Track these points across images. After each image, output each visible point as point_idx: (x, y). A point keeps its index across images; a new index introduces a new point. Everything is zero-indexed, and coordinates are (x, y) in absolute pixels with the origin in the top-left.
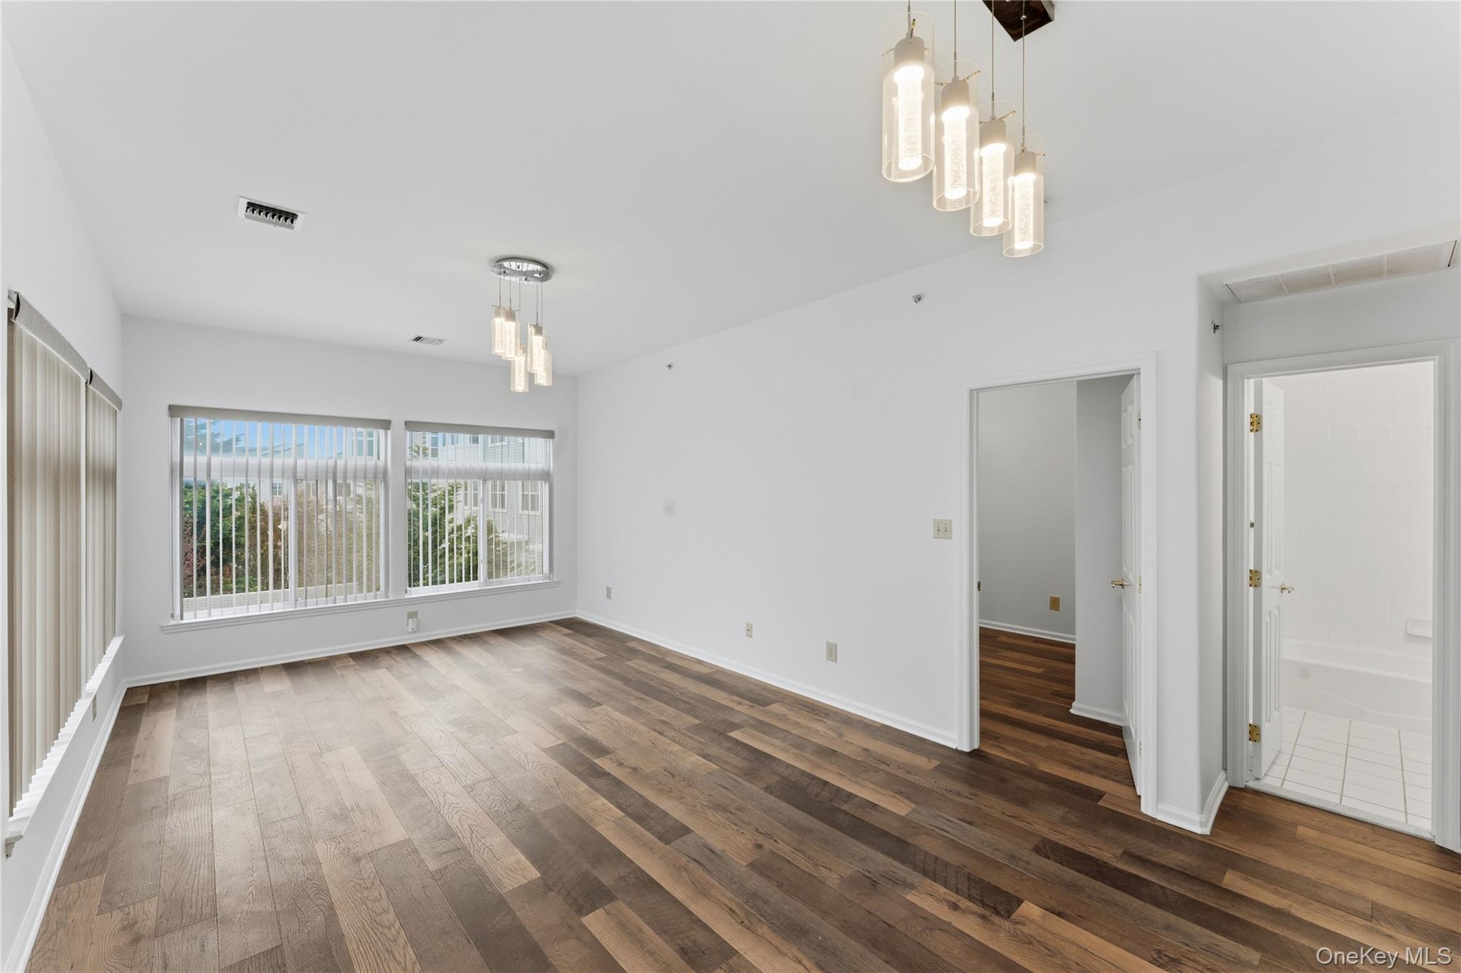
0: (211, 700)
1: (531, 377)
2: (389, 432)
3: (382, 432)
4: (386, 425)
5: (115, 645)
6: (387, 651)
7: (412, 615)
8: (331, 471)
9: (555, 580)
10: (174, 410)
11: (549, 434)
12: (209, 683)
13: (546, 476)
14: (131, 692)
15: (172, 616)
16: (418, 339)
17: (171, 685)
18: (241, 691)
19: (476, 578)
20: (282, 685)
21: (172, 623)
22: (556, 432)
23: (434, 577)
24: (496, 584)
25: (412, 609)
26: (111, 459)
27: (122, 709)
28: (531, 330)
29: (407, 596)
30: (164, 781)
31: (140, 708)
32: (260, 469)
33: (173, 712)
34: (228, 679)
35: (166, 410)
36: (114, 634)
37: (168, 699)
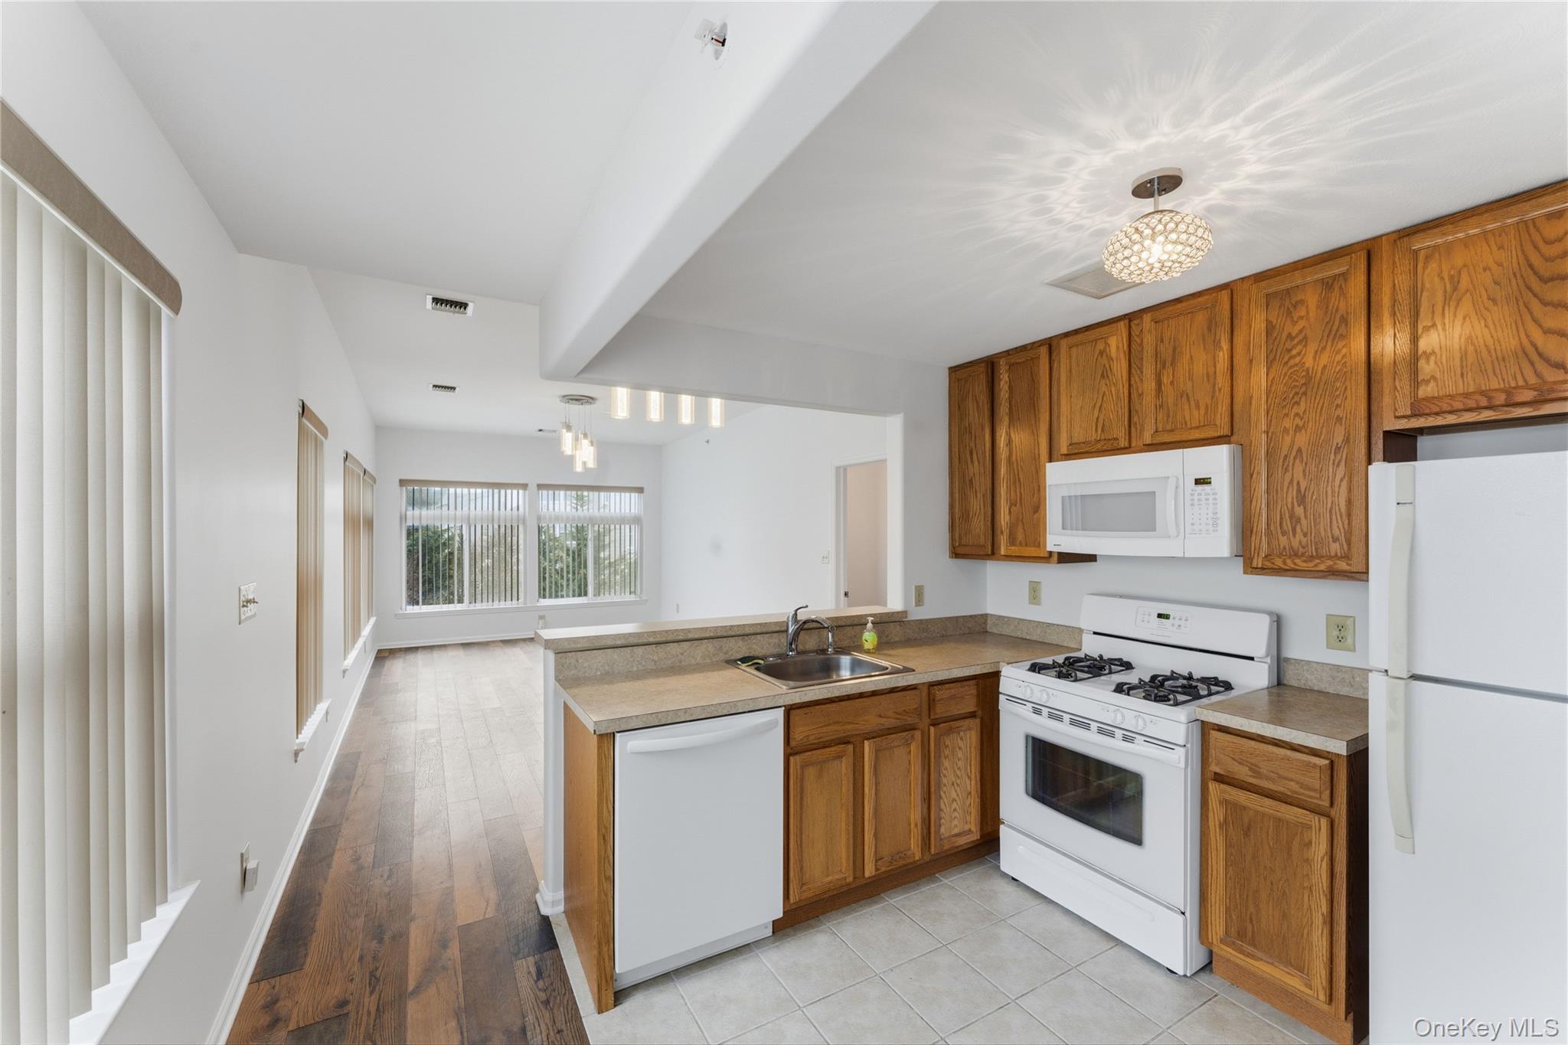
0: (420, 658)
1: (584, 463)
2: (527, 492)
3: (521, 492)
4: (525, 486)
5: (373, 620)
6: (524, 640)
7: (542, 617)
8: (490, 518)
9: (644, 598)
10: (403, 483)
11: (640, 490)
12: (420, 649)
13: (636, 520)
14: (380, 651)
15: (401, 609)
16: (541, 430)
17: (400, 650)
18: (436, 654)
19: (586, 594)
20: (460, 653)
21: (401, 612)
22: (645, 488)
23: (556, 592)
24: (599, 600)
25: (542, 613)
26: (370, 511)
27: (376, 658)
28: (581, 436)
29: (538, 604)
30: (397, 684)
31: (385, 658)
32: (448, 517)
33: (401, 660)
34: (431, 648)
35: (398, 483)
36: (372, 616)
37: (398, 655)
